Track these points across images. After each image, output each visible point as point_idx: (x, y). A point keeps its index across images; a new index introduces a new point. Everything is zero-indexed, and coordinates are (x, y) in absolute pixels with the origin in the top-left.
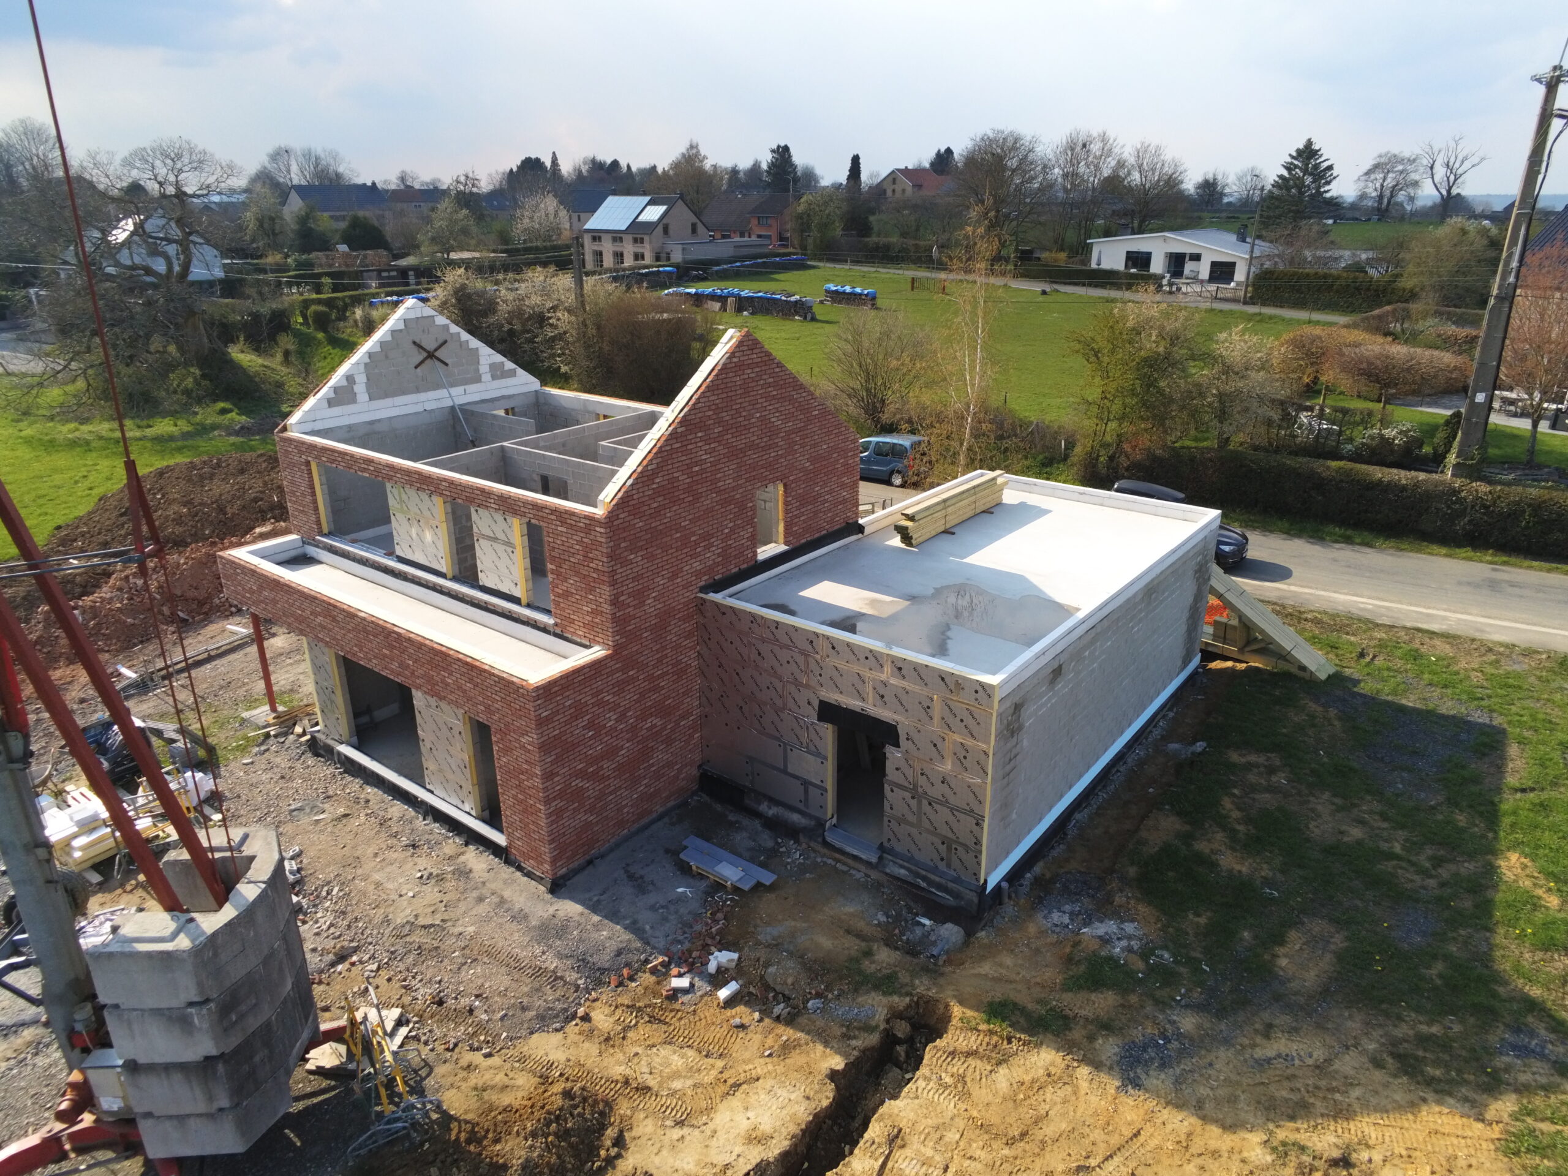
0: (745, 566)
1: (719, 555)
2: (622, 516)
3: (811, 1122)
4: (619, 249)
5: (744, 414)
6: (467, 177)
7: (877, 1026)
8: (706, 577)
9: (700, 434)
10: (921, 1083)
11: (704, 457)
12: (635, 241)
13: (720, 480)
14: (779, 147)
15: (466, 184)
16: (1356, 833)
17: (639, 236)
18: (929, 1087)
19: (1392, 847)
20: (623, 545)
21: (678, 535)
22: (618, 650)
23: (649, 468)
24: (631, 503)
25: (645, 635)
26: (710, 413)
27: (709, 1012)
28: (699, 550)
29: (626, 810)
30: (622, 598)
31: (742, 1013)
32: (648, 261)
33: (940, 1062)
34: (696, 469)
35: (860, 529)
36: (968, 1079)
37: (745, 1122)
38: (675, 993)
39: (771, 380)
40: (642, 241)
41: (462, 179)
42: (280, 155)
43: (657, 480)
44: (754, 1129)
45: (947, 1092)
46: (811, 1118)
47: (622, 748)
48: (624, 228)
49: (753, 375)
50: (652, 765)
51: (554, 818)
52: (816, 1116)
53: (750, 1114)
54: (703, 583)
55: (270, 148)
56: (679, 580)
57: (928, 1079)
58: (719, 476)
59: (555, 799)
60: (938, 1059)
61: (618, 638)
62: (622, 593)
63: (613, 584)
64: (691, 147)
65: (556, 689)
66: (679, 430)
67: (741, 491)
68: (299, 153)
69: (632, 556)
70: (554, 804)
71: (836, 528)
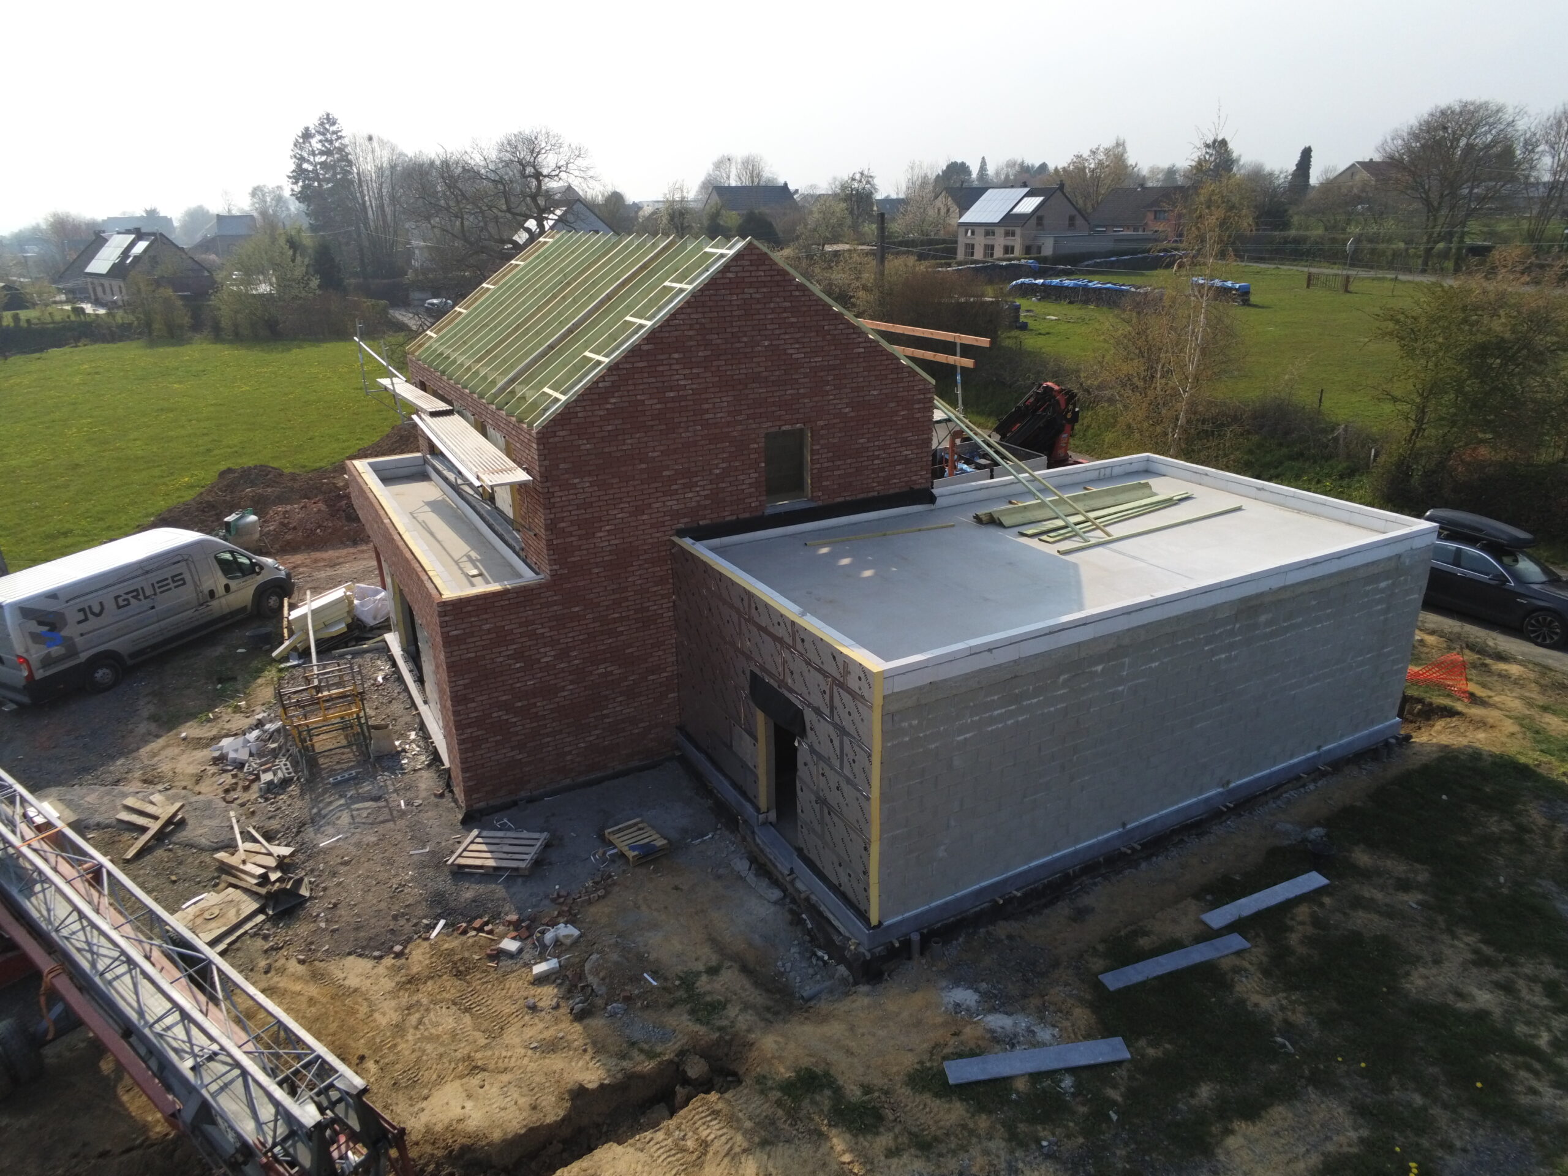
0: (747, 515)
1: (706, 497)
2: (561, 433)
3: (521, 1136)
4: (990, 242)
5: (745, 339)
6: (862, 174)
7: (659, 1055)
8: (686, 520)
9: (676, 356)
10: (660, 1135)
11: (682, 383)
12: (1007, 234)
13: (707, 411)
14: (1215, 141)
15: (860, 181)
16: (1484, 998)
17: (1011, 229)
18: (665, 1143)
19: (1537, 1036)
20: (562, 466)
21: (644, 466)
22: (555, 582)
23: (600, 385)
24: (573, 421)
25: (596, 570)
26: (691, 333)
27: (516, 985)
28: (674, 487)
29: (569, 758)
30: (562, 525)
31: (548, 994)
32: (1017, 252)
33: (697, 1117)
34: (672, 394)
35: (932, 499)
36: (711, 1150)
37: (459, 1111)
38: (499, 955)
39: (788, 304)
40: (1013, 234)
41: (858, 176)
42: (724, 162)
43: (613, 400)
44: (459, 1121)
45: (679, 1155)
46: (523, 1131)
47: (563, 689)
48: (997, 221)
49: (758, 296)
50: (607, 716)
51: (469, 745)
52: (531, 1130)
53: (469, 1105)
54: (681, 526)
55: (715, 158)
56: (645, 517)
57: (669, 1134)
58: (706, 406)
59: (469, 725)
60: (698, 1113)
61: (555, 567)
62: (562, 520)
63: (549, 507)
64: (1118, 145)
65: (470, 608)
66: (646, 347)
67: (739, 428)
68: (739, 161)
69: (577, 481)
70: (469, 731)
71: (892, 491)
